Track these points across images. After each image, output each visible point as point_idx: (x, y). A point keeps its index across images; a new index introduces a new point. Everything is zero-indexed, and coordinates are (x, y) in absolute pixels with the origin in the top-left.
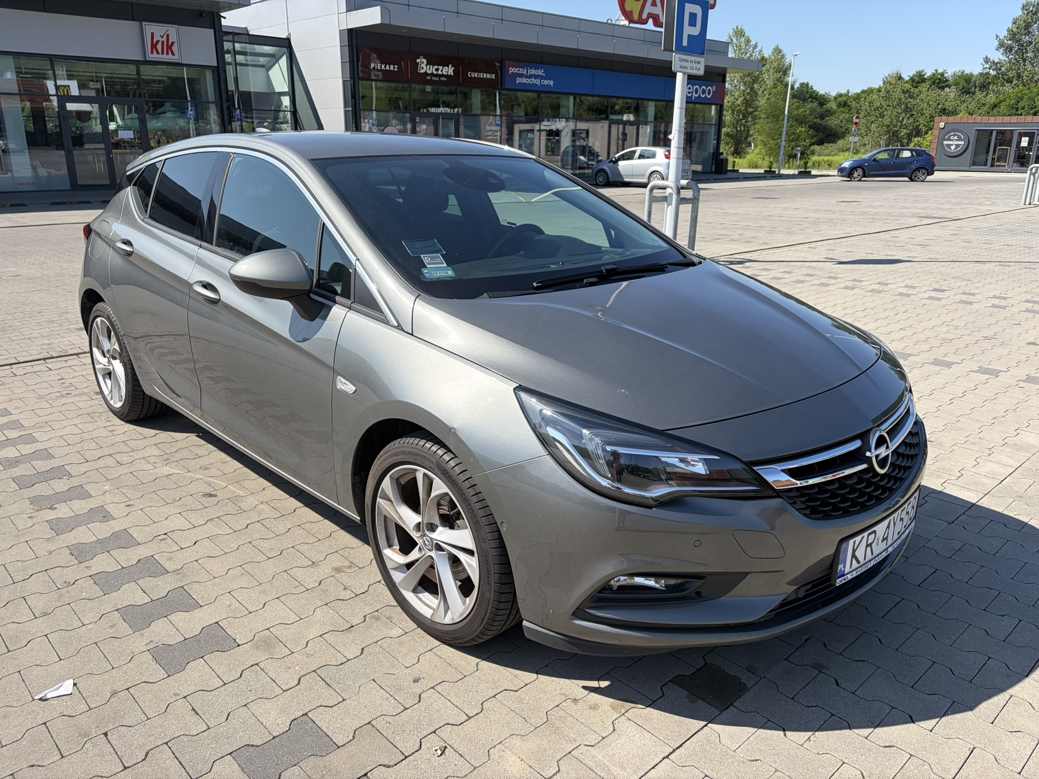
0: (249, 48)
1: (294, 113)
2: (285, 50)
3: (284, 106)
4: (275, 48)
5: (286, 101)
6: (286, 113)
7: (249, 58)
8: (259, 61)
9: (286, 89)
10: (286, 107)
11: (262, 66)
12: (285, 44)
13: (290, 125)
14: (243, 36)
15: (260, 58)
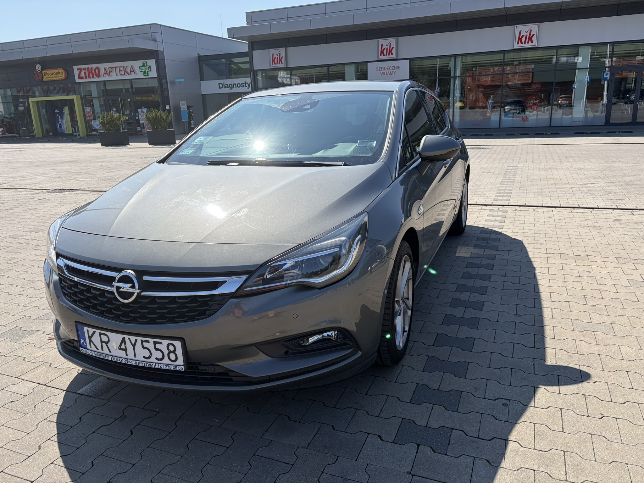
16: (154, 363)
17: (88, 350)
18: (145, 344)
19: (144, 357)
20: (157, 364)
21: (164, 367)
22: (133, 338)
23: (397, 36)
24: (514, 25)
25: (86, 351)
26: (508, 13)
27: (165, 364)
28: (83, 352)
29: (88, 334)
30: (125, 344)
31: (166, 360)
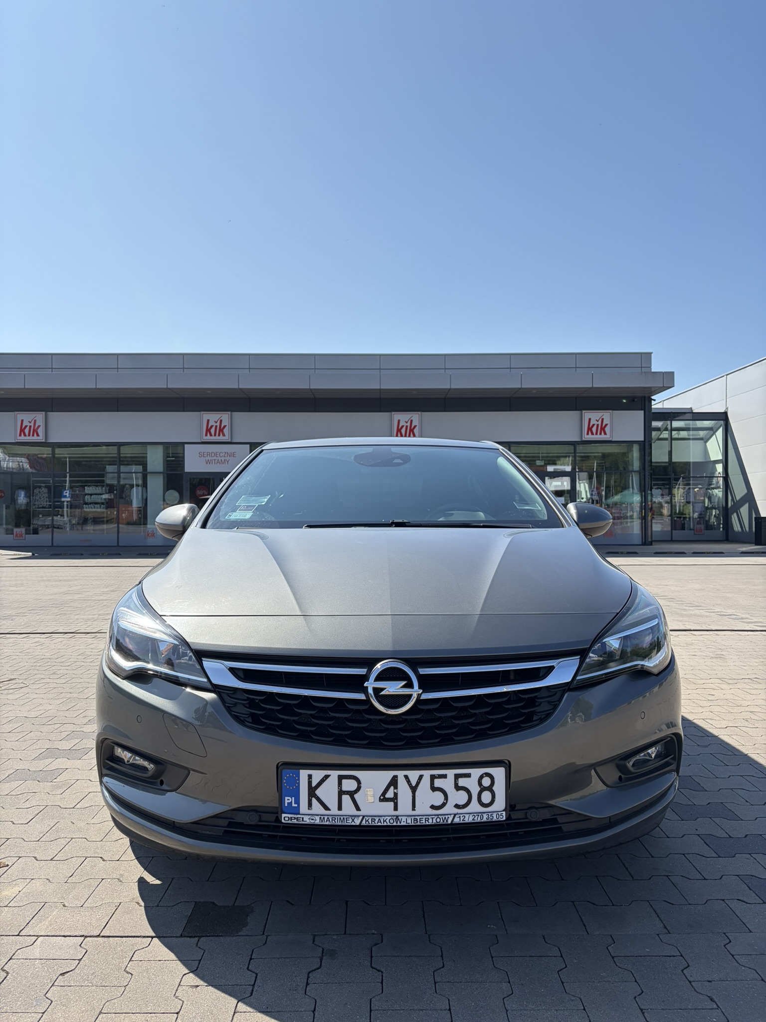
0: (691, 424)
1: (726, 478)
2: (722, 422)
3: (717, 473)
4: (713, 422)
5: (720, 468)
6: (719, 478)
7: (691, 432)
8: (699, 435)
9: (720, 457)
10: (719, 473)
11: (701, 439)
12: (723, 418)
13: (721, 490)
14: (688, 414)
15: (700, 432)
16: (451, 814)
17: (302, 816)
18: (438, 783)
19: (433, 807)
20: (457, 816)
21: (469, 819)
22: (414, 775)
23: (232, 411)
24: (390, 411)
25: (297, 819)
26: (382, 396)
27: (473, 813)
28: (290, 822)
29: (310, 783)
30: (396, 787)
31: (474, 806)
